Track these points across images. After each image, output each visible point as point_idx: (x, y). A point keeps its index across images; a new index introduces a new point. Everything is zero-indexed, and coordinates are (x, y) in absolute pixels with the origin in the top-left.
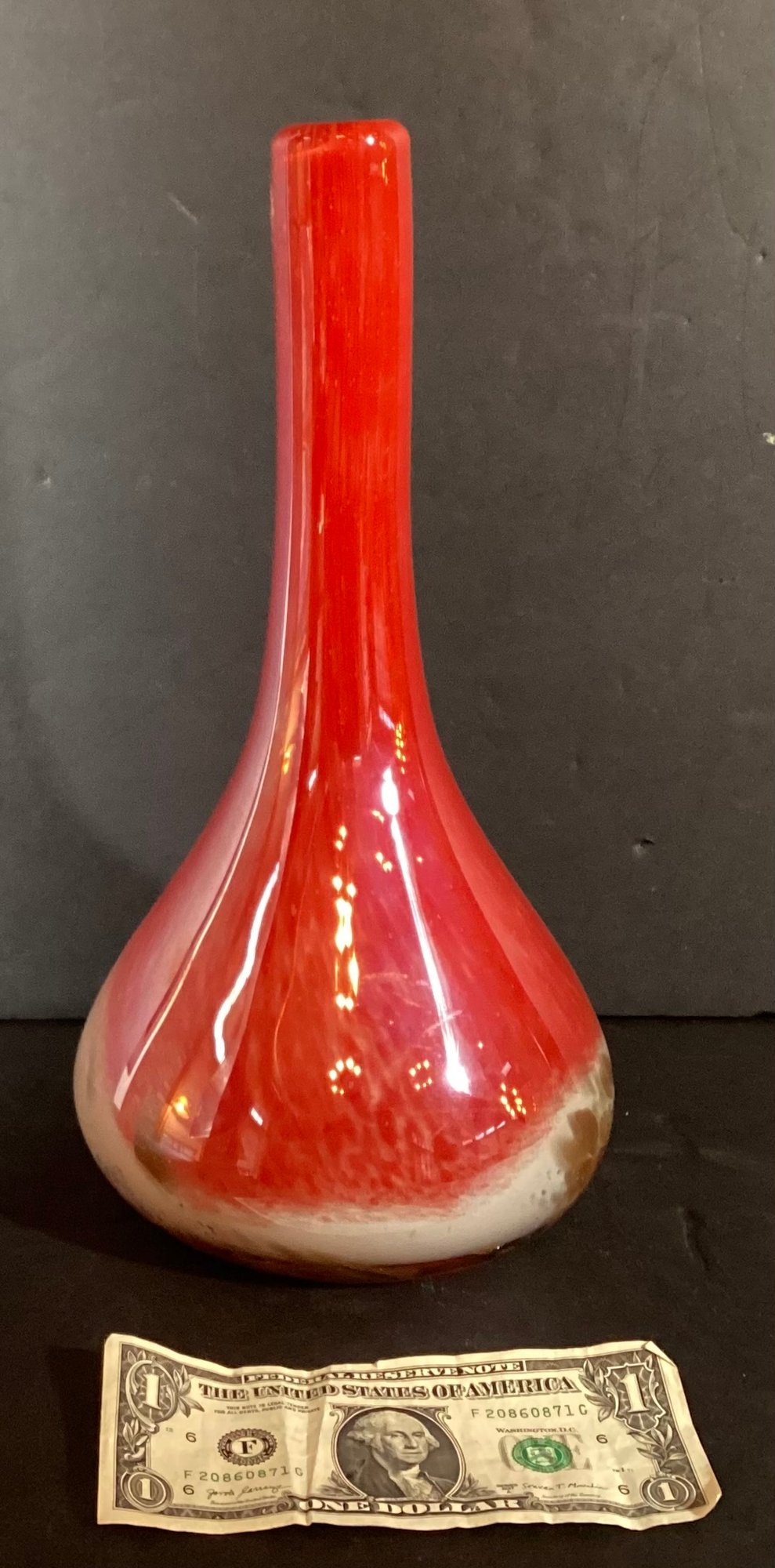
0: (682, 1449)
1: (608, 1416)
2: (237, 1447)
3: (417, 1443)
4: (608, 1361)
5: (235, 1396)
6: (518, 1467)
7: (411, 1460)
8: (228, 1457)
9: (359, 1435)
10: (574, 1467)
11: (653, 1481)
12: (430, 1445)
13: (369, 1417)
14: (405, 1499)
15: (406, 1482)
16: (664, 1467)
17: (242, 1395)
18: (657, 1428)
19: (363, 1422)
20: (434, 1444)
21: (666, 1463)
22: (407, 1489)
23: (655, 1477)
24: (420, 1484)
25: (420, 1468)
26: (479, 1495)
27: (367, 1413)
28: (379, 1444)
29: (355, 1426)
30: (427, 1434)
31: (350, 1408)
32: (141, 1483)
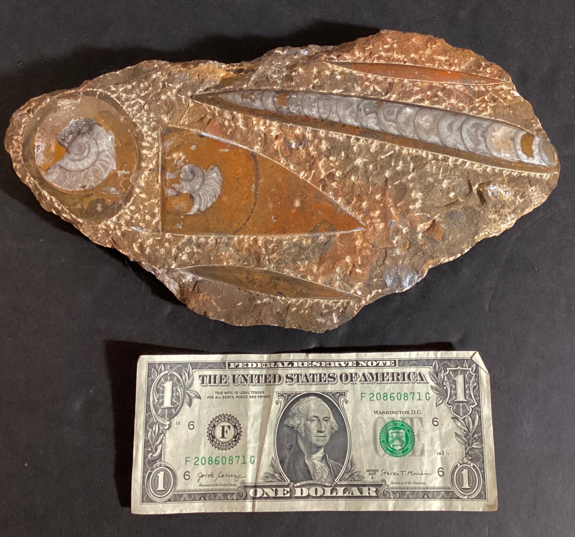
0: (480, 439)
1: (442, 403)
2: (218, 433)
3: (325, 427)
4: (448, 363)
5: (221, 382)
6: (381, 452)
7: (320, 444)
8: (212, 441)
9: (291, 423)
10: (414, 454)
11: (460, 467)
12: (332, 428)
13: (299, 404)
14: (312, 482)
15: (314, 465)
16: (467, 453)
17: (225, 381)
18: (469, 415)
19: (294, 409)
20: (335, 427)
21: (470, 450)
22: (314, 473)
23: (461, 462)
24: (322, 467)
25: (324, 451)
26: (355, 480)
27: (298, 399)
28: (303, 429)
29: (290, 413)
30: (332, 419)
31: (289, 395)
32: (158, 477)
